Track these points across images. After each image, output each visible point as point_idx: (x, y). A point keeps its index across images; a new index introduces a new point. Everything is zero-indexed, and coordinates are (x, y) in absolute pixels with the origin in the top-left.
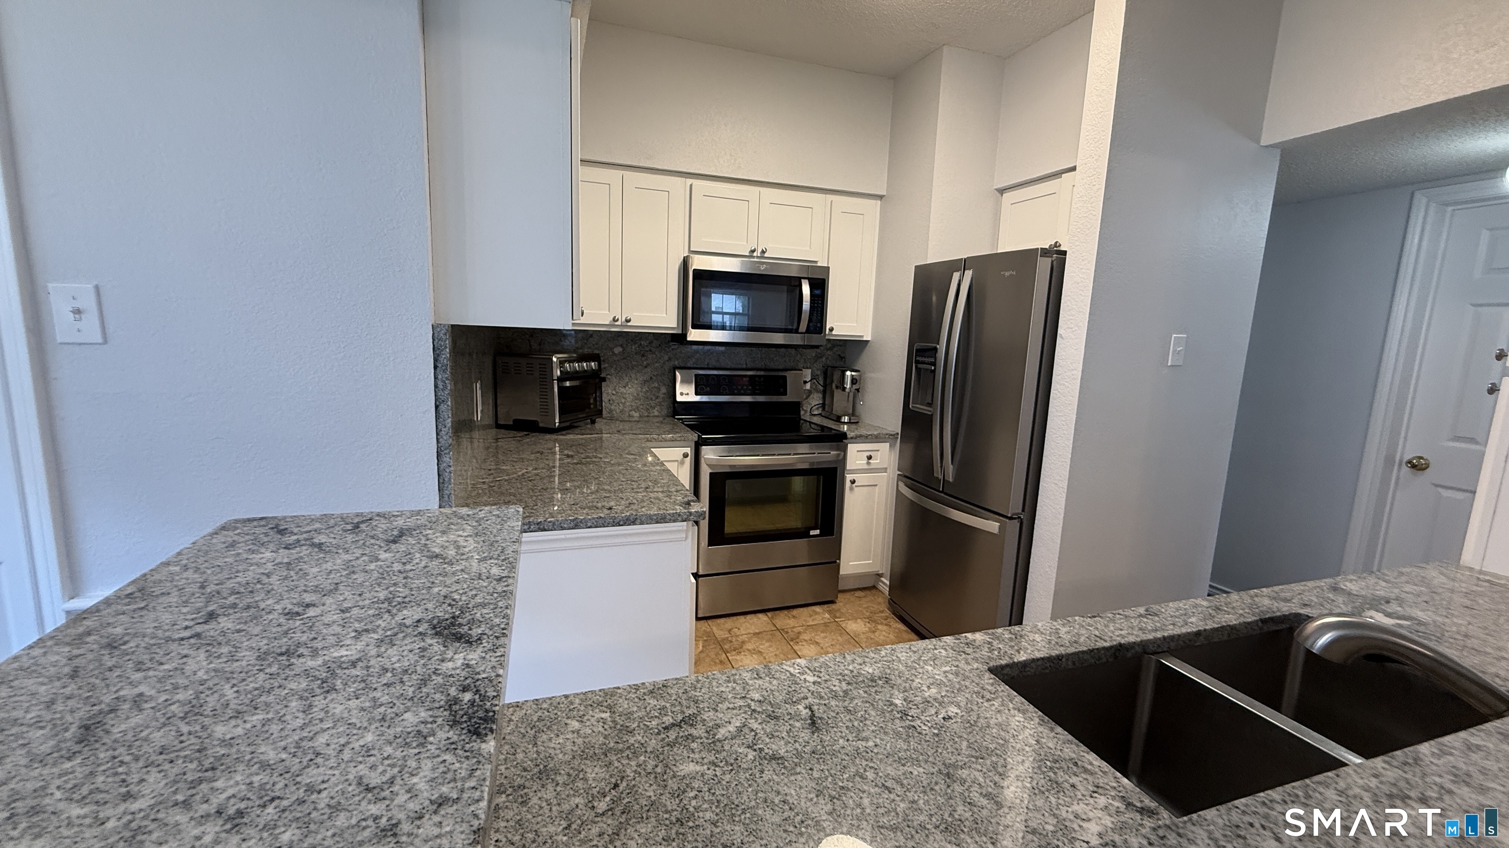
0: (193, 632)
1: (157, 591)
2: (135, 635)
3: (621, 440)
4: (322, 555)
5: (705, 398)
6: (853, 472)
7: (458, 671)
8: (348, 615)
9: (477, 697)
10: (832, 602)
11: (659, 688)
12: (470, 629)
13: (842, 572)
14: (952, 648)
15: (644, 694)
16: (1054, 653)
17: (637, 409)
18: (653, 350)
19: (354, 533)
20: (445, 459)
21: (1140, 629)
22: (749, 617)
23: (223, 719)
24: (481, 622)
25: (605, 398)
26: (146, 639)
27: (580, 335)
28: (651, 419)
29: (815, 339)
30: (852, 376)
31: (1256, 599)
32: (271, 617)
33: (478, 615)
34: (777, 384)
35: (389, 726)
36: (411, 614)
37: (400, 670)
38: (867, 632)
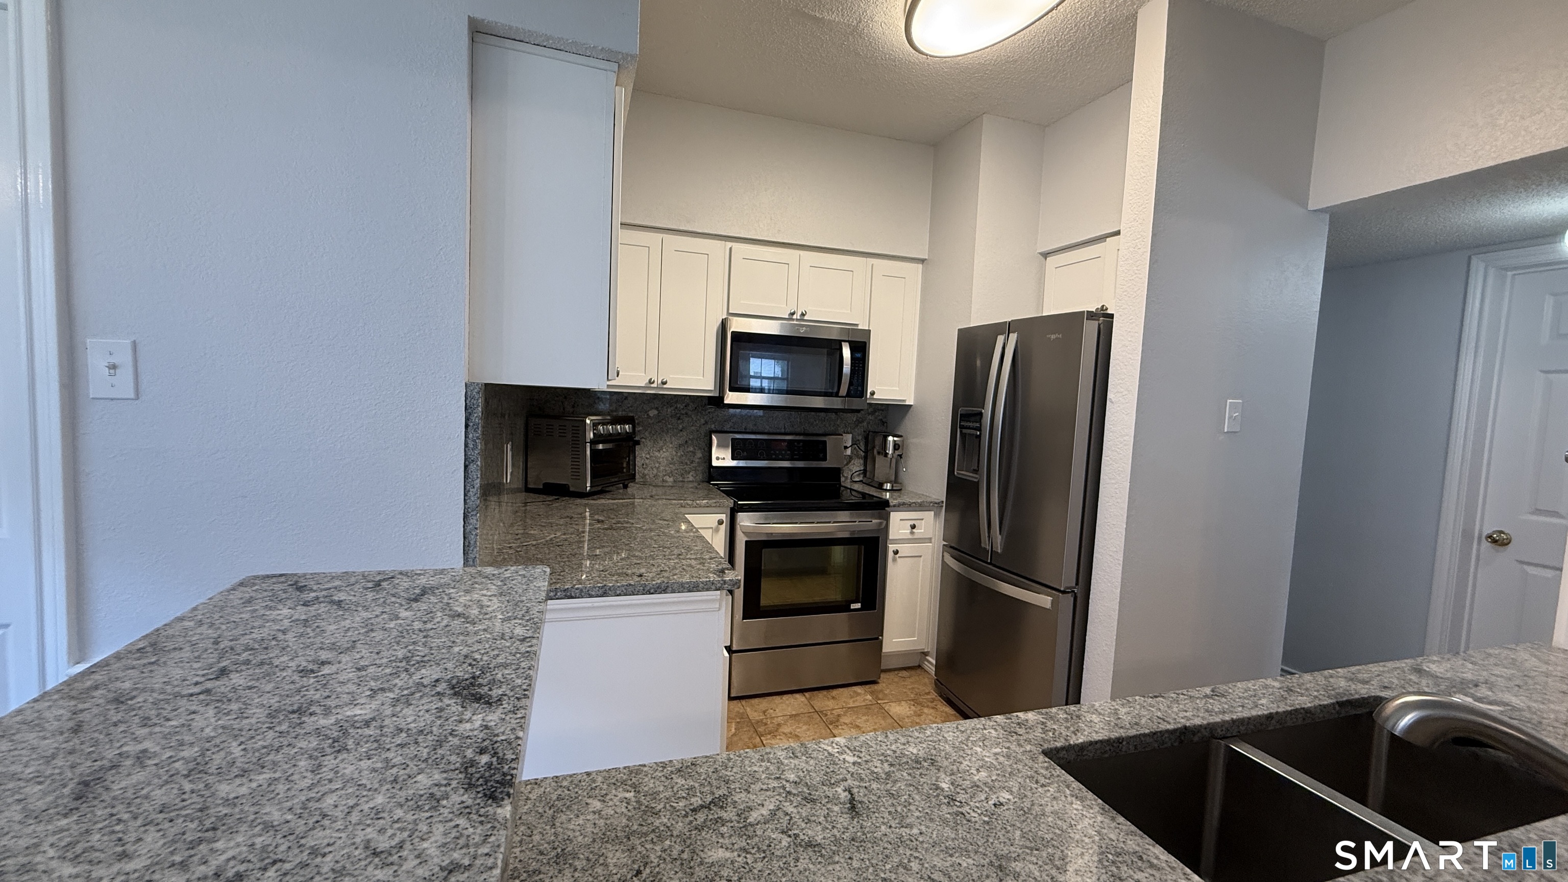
0: (204, 688)
1: (170, 645)
2: (144, 690)
3: (654, 506)
4: (341, 613)
5: (742, 463)
6: (895, 541)
7: (475, 733)
8: (364, 673)
9: (495, 759)
10: (874, 682)
11: (687, 767)
12: (490, 690)
13: (886, 649)
14: (1003, 728)
15: (672, 772)
16: (1115, 735)
17: (671, 474)
18: (690, 413)
19: (374, 591)
20: (472, 521)
21: (1207, 711)
22: (785, 697)
23: (228, 777)
24: (503, 682)
25: (639, 462)
26: (155, 695)
27: (615, 397)
28: (686, 485)
29: (856, 403)
30: (894, 441)
31: (1331, 680)
32: (285, 674)
33: (499, 676)
34: (816, 449)
35: (401, 788)
36: (429, 673)
37: (414, 731)
38: (911, 716)
